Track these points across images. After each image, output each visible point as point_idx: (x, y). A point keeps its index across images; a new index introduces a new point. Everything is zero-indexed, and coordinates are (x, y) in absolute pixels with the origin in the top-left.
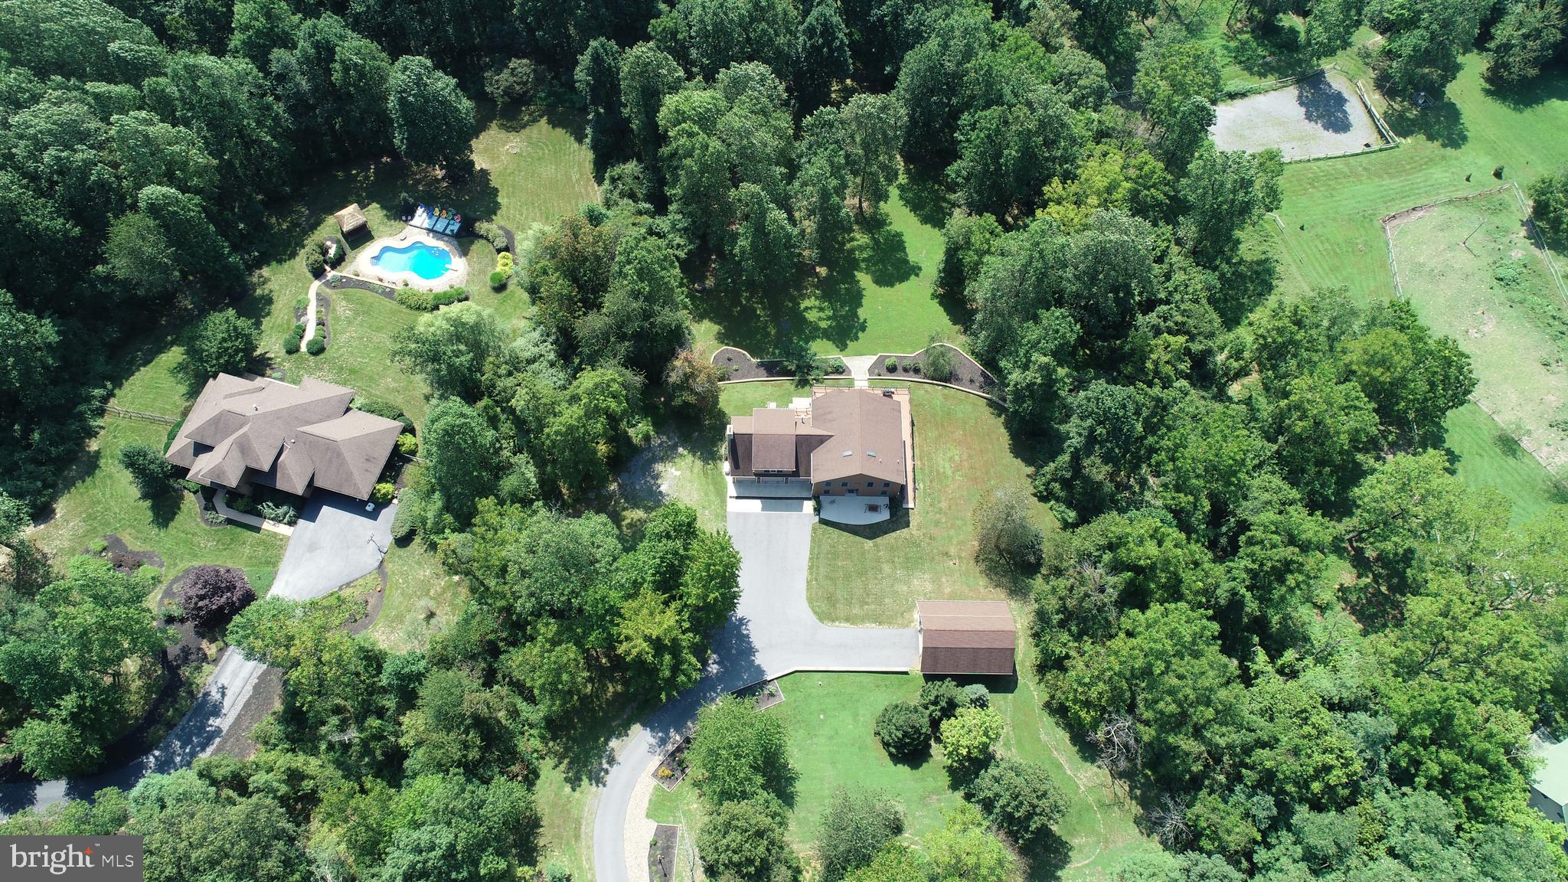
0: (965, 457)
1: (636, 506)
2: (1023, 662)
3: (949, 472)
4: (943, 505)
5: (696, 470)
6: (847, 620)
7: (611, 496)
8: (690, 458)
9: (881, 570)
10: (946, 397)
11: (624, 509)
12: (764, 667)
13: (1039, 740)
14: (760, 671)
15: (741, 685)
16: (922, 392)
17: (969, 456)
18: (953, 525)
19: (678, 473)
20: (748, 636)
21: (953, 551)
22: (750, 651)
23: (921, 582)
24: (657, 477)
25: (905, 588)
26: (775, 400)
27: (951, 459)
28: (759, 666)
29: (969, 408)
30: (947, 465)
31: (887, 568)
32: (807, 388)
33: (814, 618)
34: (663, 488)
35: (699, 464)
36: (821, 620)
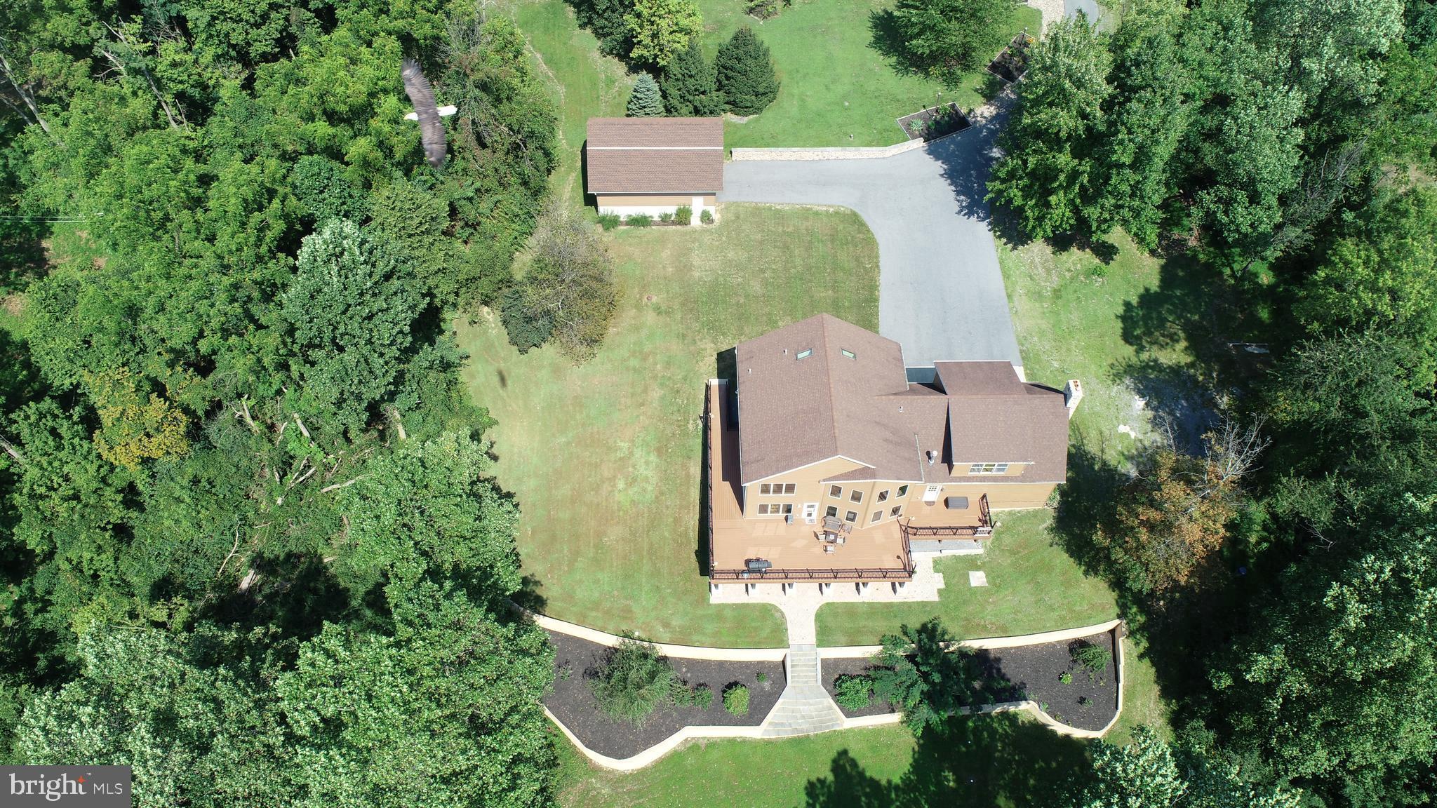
0: (606, 487)
1: (1176, 370)
2: (571, 169)
3: (638, 453)
4: (656, 394)
5: (1093, 434)
6: (817, 213)
7: (1222, 386)
8: (1112, 457)
9: (765, 283)
10: (627, 613)
11: (1192, 365)
12: (929, 159)
13: (568, 86)
14: (934, 152)
15: (957, 137)
16: (676, 622)
17: (597, 488)
18: (645, 359)
19: (1123, 429)
20: (958, 193)
21: (650, 318)
22: (951, 175)
23: (703, 265)
24: (1156, 423)
25: (731, 255)
26: (974, 591)
27: (632, 482)
28: (937, 158)
29: (580, 594)
30: (642, 469)
31: (756, 287)
32: (914, 624)
33: (865, 217)
34: (1139, 403)
35: (1092, 447)
36: (855, 214)
